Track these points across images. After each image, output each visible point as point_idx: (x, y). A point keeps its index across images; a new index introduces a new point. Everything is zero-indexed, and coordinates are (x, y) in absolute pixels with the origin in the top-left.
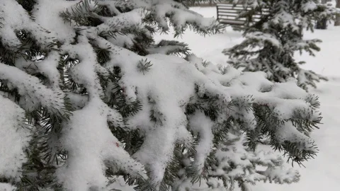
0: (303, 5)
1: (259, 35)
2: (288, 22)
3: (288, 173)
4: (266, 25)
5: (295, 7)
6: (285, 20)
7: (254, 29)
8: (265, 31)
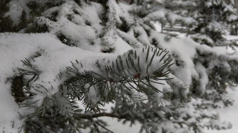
0: (227, 17)
1: (198, 36)
2: (218, 27)
3: (223, 124)
4: (203, 30)
5: (222, 18)
6: (216, 26)
7: (194, 32)
8: (203, 34)
